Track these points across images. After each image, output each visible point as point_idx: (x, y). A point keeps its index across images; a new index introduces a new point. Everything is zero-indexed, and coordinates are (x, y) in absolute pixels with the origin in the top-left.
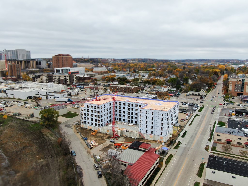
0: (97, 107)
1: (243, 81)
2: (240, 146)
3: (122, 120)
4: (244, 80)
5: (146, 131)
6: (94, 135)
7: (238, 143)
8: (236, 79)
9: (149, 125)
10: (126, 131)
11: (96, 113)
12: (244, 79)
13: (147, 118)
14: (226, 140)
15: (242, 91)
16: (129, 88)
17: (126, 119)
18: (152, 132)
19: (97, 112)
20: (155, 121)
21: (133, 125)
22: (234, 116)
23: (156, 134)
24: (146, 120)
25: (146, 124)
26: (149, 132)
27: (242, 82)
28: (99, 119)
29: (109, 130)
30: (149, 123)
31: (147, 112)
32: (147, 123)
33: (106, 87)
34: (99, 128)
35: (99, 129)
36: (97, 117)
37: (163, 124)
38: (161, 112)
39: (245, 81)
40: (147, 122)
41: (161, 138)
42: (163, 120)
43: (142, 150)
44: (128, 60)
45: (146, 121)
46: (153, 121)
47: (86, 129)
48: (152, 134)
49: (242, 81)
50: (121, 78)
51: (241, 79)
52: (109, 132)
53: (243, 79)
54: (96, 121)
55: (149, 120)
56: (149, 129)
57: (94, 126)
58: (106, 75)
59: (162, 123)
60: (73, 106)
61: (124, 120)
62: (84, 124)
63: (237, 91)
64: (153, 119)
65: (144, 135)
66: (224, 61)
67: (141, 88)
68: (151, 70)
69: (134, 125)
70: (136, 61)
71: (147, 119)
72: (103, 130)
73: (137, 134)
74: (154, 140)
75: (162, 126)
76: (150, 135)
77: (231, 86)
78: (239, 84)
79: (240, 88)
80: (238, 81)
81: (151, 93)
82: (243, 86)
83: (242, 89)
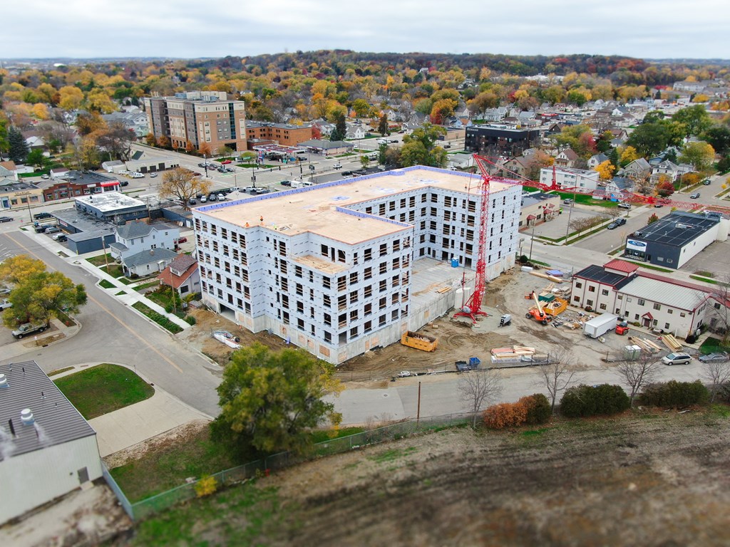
1: (230, 108)
4: (233, 107)
5: (490, 258)
8: (215, 106)
12: (232, 104)
15: (234, 137)
18: (500, 254)
24: (492, 226)
26: (495, 256)
27: (230, 112)
29: (430, 307)
34: (404, 320)
35: (404, 325)
39: (235, 109)
47: (363, 358)
48: (499, 260)
49: (228, 109)
51: (224, 106)
52: (428, 316)
53: (230, 104)
54: (398, 301)
57: (390, 322)
62: (348, 341)
63: (223, 138)
71: (493, 221)
72: (416, 320)
76: (495, 265)
77: (208, 128)
78: (224, 120)
79: (227, 130)
80: (221, 110)
81: (24, 197)
82: (232, 123)
83: (233, 130)
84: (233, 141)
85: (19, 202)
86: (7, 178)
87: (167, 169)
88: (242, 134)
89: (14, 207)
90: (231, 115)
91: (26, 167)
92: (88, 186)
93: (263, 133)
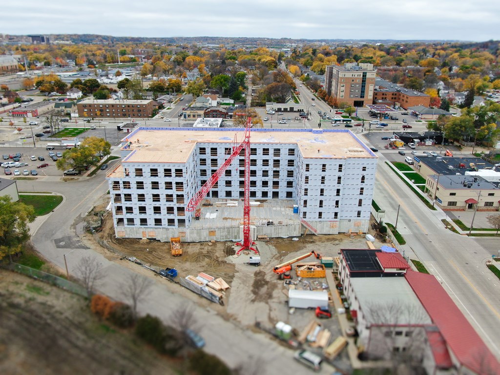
0: (173, 171)
1: (363, 76)
2: (491, 208)
3: (222, 194)
4: (366, 75)
5: (320, 214)
6: (181, 255)
7: (487, 204)
8: (352, 73)
9: (330, 197)
10: (268, 225)
11: (172, 189)
12: (366, 73)
13: (325, 182)
14: (466, 202)
15: (362, 97)
16: (133, 106)
17: (235, 189)
18: (336, 214)
19: (174, 186)
20: (346, 186)
21: (258, 203)
22: (402, 147)
23: (346, 218)
24: (322, 186)
25: (322, 197)
26: (328, 215)
27: (363, 78)
28: (182, 205)
29: (216, 230)
30: (330, 194)
31: (324, 165)
32: (324, 194)
33: (63, 108)
34: (182, 229)
35: (182, 233)
36: (175, 201)
37: (365, 191)
38: (361, 161)
39: (367, 77)
40: (324, 191)
41: (357, 225)
42: (365, 181)
43: (395, 273)
44: (47, 37)
45: (322, 191)
46: (340, 187)
47: (137, 241)
48: (336, 220)
49: (361, 76)
50: (83, 81)
51: (359, 74)
52: (214, 235)
53: (364, 73)
54: (173, 213)
55: (331, 186)
56: (329, 209)
57: (166, 226)
58: (20, 75)
59: (362, 189)
60: (16, 173)
61: (229, 194)
62: (126, 226)
63: (353, 97)
64: (342, 182)
65: (313, 225)
66: (247, 41)
67: (156, 104)
68: (126, 59)
69: (261, 201)
70: (64, 39)
71: (323, 183)
72: (197, 233)
73: (297, 227)
74: (339, 233)
75: (361, 197)
76: (329, 223)
77: (343, 89)
78: (357, 84)
79: (358, 92)
80: (356, 76)
81: (194, 114)
82: (363, 87)
83: (363, 92)
84: (362, 99)
85: (192, 116)
86: (204, 104)
87: (295, 112)
88: (370, 95)
89: (189, 118)
90: (363, 81)
91: (230, 100)
92: (229, 114)
93: (394, 96)
